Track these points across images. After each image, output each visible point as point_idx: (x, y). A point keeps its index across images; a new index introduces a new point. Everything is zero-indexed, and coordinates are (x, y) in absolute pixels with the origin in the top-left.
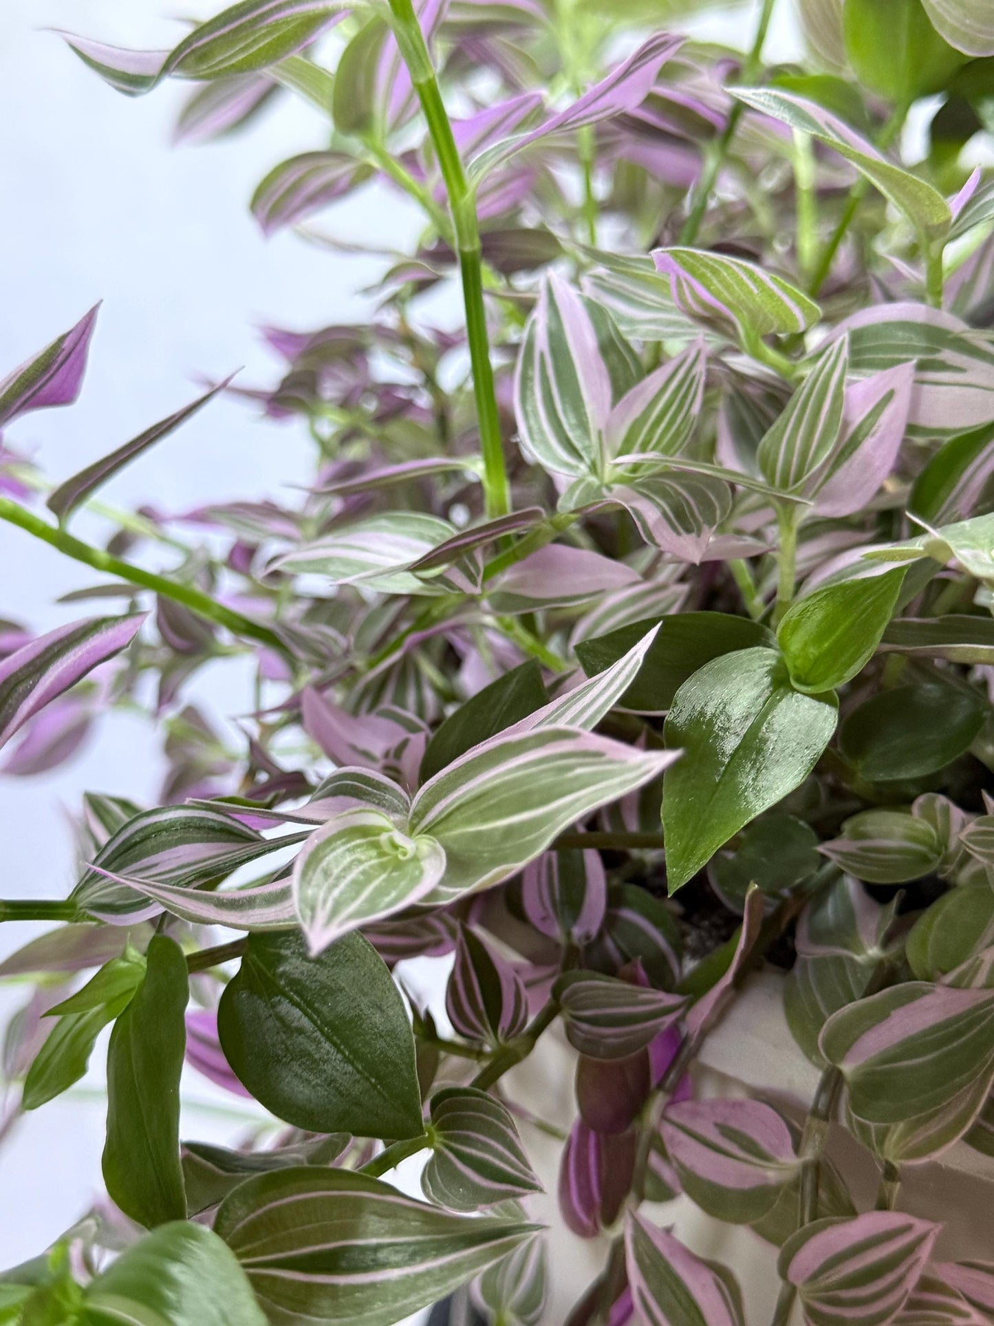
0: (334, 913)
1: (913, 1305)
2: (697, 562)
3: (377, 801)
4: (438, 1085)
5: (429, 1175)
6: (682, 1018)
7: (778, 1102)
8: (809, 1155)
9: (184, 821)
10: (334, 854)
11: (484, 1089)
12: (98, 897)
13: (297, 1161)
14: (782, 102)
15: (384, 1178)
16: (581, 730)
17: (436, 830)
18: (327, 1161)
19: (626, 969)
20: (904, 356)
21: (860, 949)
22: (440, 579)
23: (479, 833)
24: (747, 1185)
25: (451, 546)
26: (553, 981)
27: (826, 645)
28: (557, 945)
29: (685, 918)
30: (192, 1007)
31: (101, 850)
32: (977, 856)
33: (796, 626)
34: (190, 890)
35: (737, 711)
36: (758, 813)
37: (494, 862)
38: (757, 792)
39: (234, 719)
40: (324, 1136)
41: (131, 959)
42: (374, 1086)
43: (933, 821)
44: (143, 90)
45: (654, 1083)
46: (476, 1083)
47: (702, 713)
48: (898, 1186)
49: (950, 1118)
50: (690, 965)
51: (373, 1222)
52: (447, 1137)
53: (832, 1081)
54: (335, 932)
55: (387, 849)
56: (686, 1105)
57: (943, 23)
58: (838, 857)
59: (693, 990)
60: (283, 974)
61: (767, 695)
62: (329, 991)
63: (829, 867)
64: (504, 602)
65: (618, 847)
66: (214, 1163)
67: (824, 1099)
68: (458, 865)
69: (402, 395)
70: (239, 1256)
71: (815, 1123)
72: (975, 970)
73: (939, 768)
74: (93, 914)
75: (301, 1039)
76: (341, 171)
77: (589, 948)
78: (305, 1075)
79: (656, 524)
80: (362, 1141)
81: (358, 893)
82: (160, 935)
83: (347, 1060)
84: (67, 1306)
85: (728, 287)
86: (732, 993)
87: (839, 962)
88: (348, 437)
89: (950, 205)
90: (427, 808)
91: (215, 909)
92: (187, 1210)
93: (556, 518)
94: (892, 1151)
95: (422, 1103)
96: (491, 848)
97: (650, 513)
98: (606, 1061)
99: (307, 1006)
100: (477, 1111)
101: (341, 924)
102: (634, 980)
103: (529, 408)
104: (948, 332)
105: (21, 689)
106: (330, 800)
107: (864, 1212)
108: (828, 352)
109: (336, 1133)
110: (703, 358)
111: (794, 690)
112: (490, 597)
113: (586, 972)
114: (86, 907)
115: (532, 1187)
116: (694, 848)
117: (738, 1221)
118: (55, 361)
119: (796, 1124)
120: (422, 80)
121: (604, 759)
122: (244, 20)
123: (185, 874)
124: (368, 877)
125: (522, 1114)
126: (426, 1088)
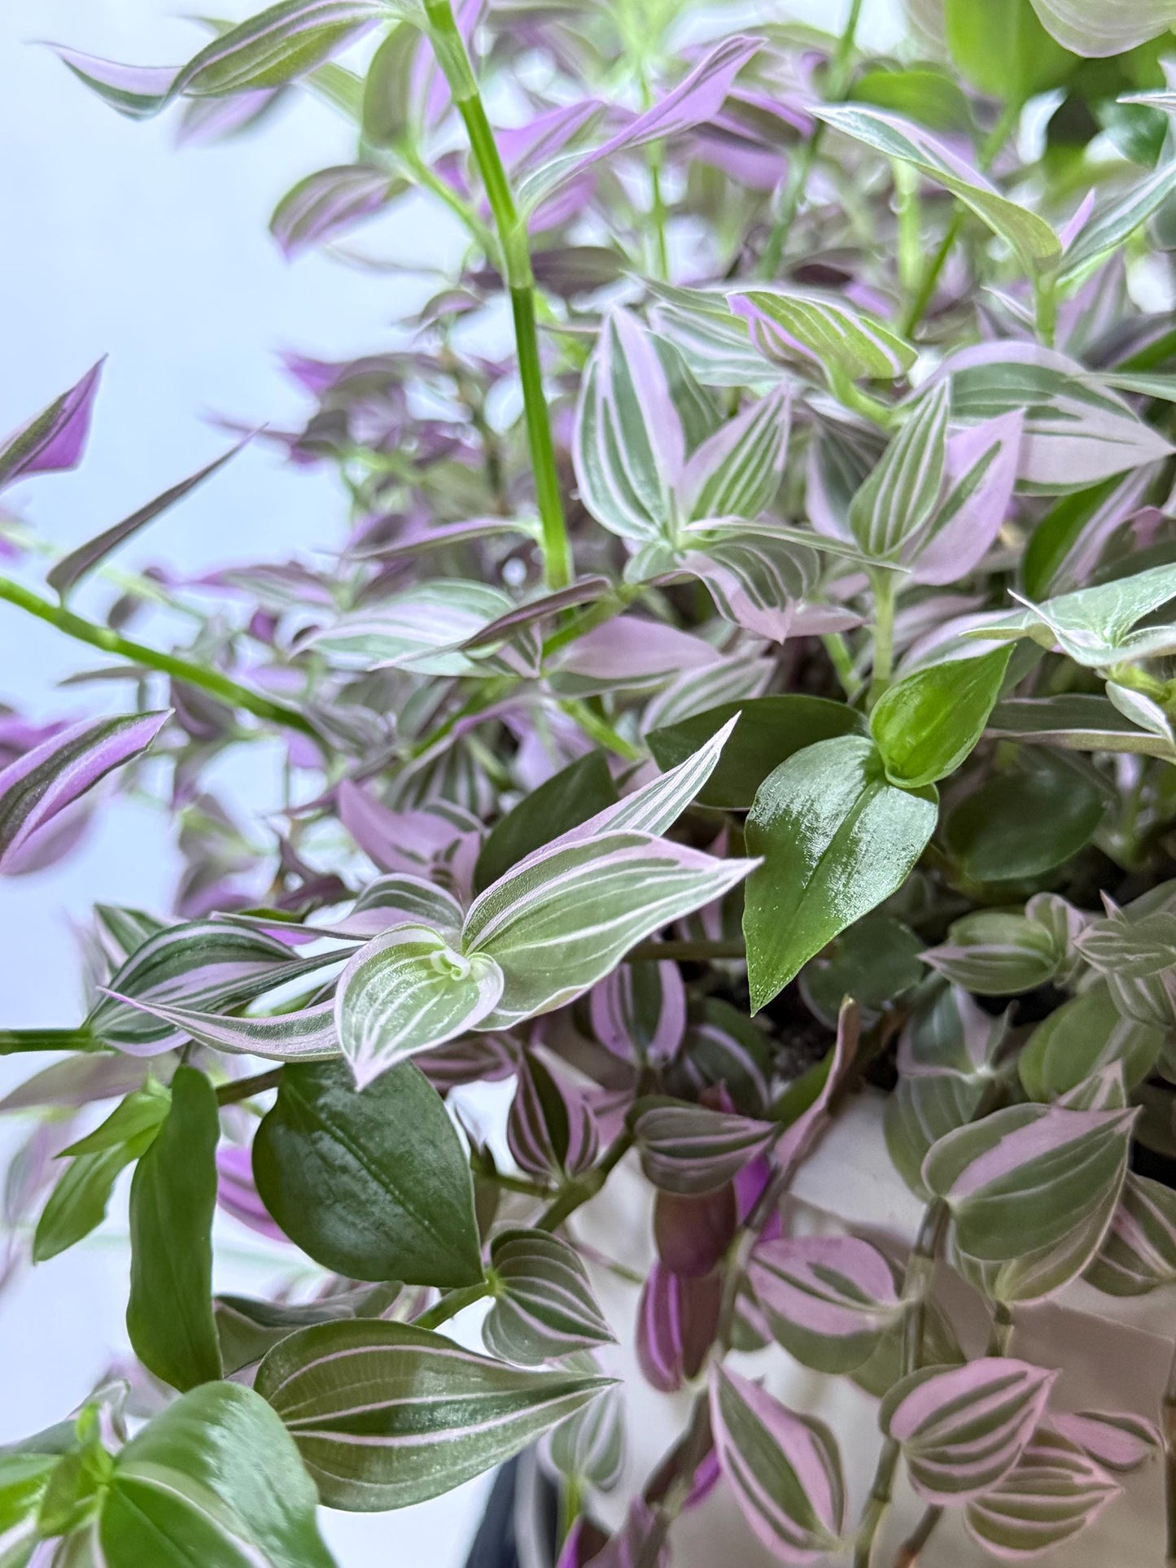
0: (381, 1043)
1: (1027, 1461)
2: (781, 640)
3: (426, 913)
4: (499, 1226)
5: (490, 1325)
6: (770, 1148)
7: (879, 1240)
8: (913, 1296)
9: (209, 937)
10: (380, 975)
11: (550, 1231)
12: (117, 1024)
13: (344, 1313)
14: (870, 121)
15: (440, 1330)
16: (651, 835)
17: (492, 946)
18: (377, 1313)
19: (707, 1093)
20: (1011, 402)
21: (968, 1069)
22: (493, 659)
23: (540, 951)
24: (844, 1331)
25: (505, 623)
26: (625, 1109)
27: (924, 734)
28: (631, 1068)
29: (774, 1035)
30: (223, 1143)
31: (116, 972)
32: (1095, 965)
33: (892, 713)
34: (217, 1016)
35: (826, 808)
36: (849, 923)
37: (558, 983)
38: (848, 898)
39: (264, 818)
40: (373, 1286)
41: (153, 1091)
42: (427, 1230)
43: (1048, 923)
44: (149, 112)
45: (740, 1218)
46: (541, 1224)
47: (787, 812)
48: (1011, 1330)
49: (1068, 1253)
50: (780, 1088)
51: (429, 1378)
52: (511, 1284)
53: (939, 1215)
54: (382, 1064)
55: (438, 968)
56: (777, 1244)
57: (1053, 20)
58: (944, 966)
59: (783, 1117)
60: (325, 1106)
61: (859, 791)
62: (375, 1125)
63: (933, 978)
64: (567, 683)
65: (697, 957)
66: (251, 1317)
67: (929, 1236)
68: (517, 985)
69: (447, 434)
70: (284, 1418)
71: (919, 1262)
72: (1094, 1089)
73: (1055, 865)
74: (111, 1043)
75: (345, 1178)
76: (373, 186)
77: (666, 1071)
78: (350, 1218)
79: (734, 597)
80: (415, 1290)
81: (407, 1020)
82: (183, 1066)
83: (397, 1201)
84: (97, 1477)
85: (812, 330)
86: (825, 1120)
87: (946, 1082)
88: (386, 484)
89: (1060, 235)
90: (481, 924)
91: (248, 1038)
92: (223, 1369)
93: (623, 588)
94: (1004, 1292)
95: (482, 1246)
96: (553, 969)
97: (728, 583)
98: (687, 1196)
99: (351, 1141)
100: (544, 1254)
101: (388, 1055)
102: (716, 1106)
103: (591, 463)
104: (1062, 375)
105: (27, 798)
106: (373, 912)
107: (974, 1359)
108: (926, 399)
109: (386, 1282)
110: (787, 404)
111: (889, 784)
112: (552, 678)
113: (664, 1098)
114: (102, 1036)
115: (603, 1337)
116: (781, 960)
117: (836, 1371)
118: (55, 423)
119: (899, 1263)
120: (465, 98)
121: (677, 868)
122: (261, 34)
123: (213, 998)
124: (417, 1000)
125: (593, 1256)
126: (485, 1228)
